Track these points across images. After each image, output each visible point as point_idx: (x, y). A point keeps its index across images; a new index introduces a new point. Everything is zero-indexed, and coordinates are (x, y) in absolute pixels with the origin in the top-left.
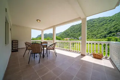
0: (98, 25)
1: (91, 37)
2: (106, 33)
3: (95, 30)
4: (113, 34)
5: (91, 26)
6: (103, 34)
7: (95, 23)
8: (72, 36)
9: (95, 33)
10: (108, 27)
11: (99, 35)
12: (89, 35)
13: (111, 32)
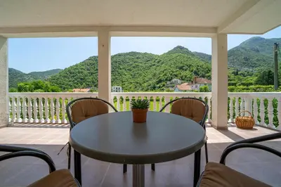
0: (144, 66)
1: (133, 87)
2: (155, 81)
3: (140, 75)
4: (163, 83)
5: (134, 65)
6: (150, 82)
7: (139, 60)
8: (93, 82)
9: (140, 80)
10: (158, 72)
11: (146, 84)
12: (131, 83)
13: (160, 81)
